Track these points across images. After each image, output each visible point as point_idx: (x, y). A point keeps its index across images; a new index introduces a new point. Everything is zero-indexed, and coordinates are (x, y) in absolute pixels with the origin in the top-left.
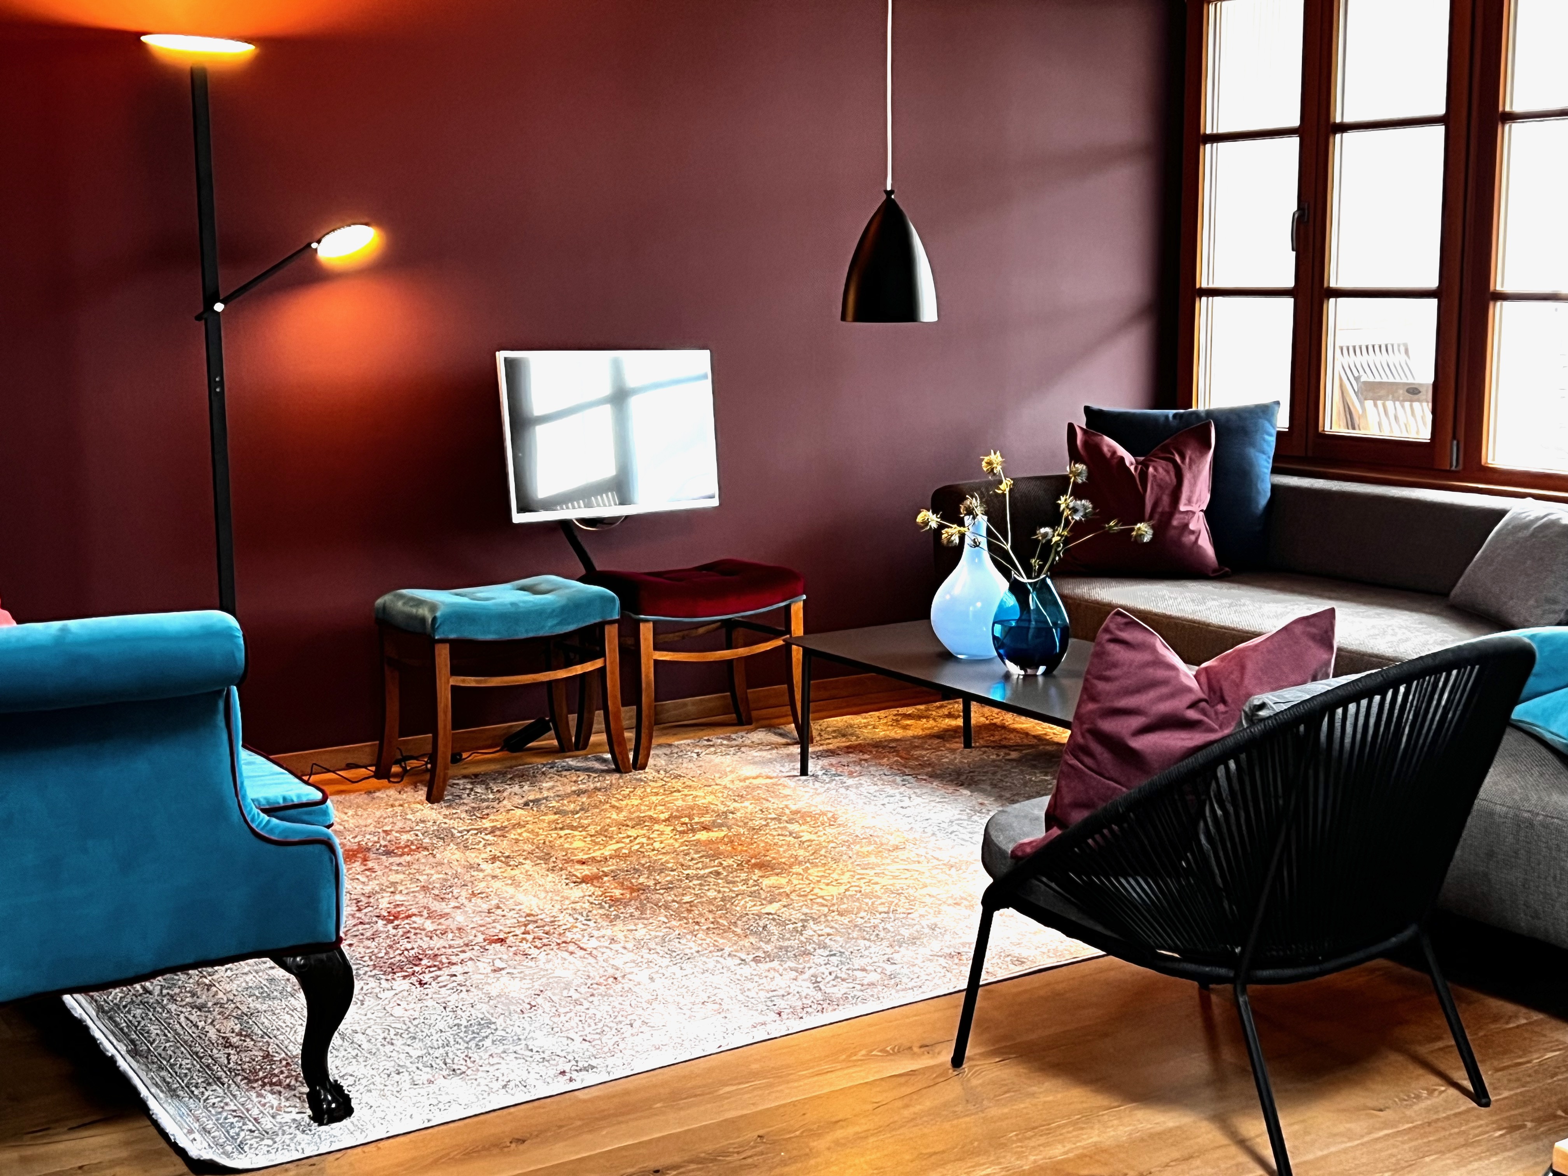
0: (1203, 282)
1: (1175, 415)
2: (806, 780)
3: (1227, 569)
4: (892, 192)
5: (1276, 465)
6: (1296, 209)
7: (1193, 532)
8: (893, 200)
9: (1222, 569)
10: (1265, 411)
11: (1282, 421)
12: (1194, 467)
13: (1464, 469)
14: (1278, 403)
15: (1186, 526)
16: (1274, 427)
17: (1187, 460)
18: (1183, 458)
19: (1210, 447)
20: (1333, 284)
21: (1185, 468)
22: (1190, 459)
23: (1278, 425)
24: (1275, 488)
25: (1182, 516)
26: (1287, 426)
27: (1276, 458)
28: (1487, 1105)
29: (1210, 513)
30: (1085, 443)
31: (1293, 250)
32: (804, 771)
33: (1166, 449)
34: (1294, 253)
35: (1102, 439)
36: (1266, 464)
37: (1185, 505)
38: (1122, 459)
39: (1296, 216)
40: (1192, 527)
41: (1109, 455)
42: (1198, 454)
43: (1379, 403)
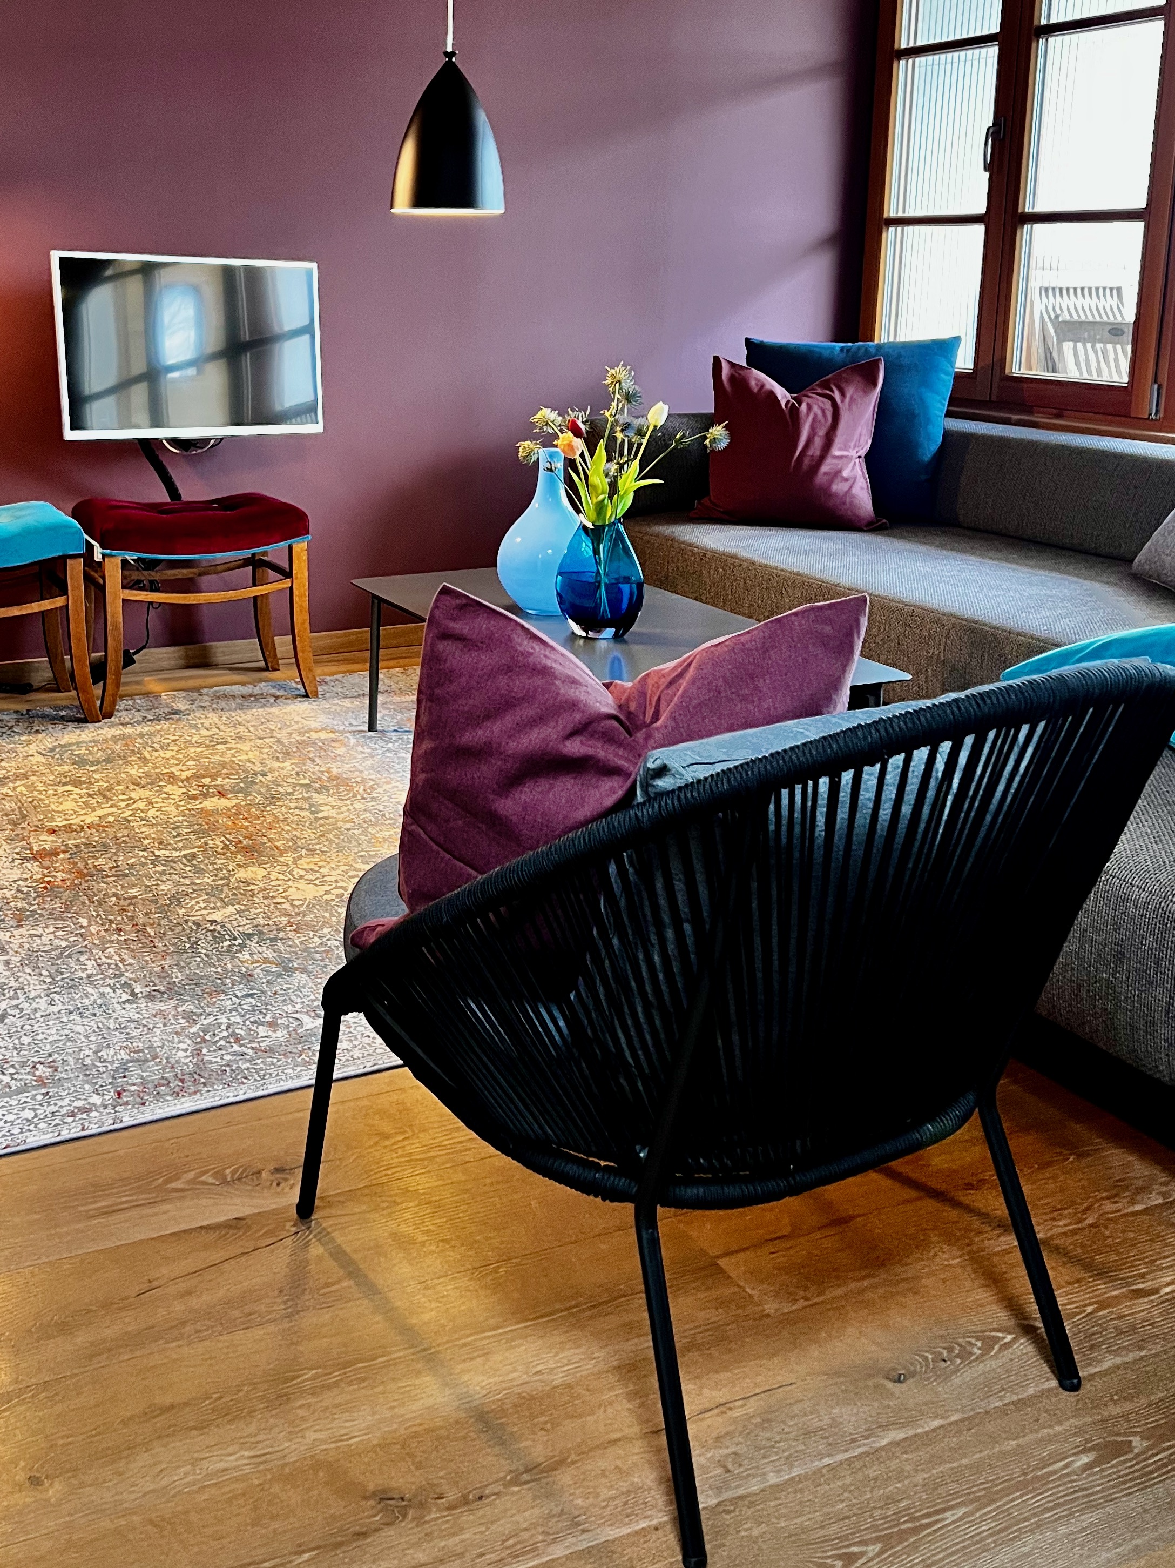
0: (892, 210)
1: (842, 349)
2: (370, 738)
3: (884, 521)
4: (452, 54)
5: (951, 408)
6: (991, 124)
7: (846, 480)
8: (454, 63)
9: (878, 521)
10: (946, 347)
11: (964, 360)
12: (854, 408)
13: (1164, 418)
14: (958, 339)
15: (838, 473)
16: (952, 364)
17: (848, 399)
18: (843, 394)
19: (875, 385)
20: (1028, 209)
21: (843, 407)
22: (852, 397)
23: (957, 365)
24: (947, 434)
25: (835, 461)
26: (972, 367)
27: (952, 401)
28: (1075, 1388)
29: (871, 460)
30: (732, 378)
31: (985, 170)
32: (372, 727)
33: (826, 385)
34: (987, 174)
35: (751, 372)
36: (939, 405)
37: (840, 449)
38: (772, 394)
39: (991, 131)
40: (845, 474)
41: (755, 389)
42: (861, 393)
43: (1079, 345)
